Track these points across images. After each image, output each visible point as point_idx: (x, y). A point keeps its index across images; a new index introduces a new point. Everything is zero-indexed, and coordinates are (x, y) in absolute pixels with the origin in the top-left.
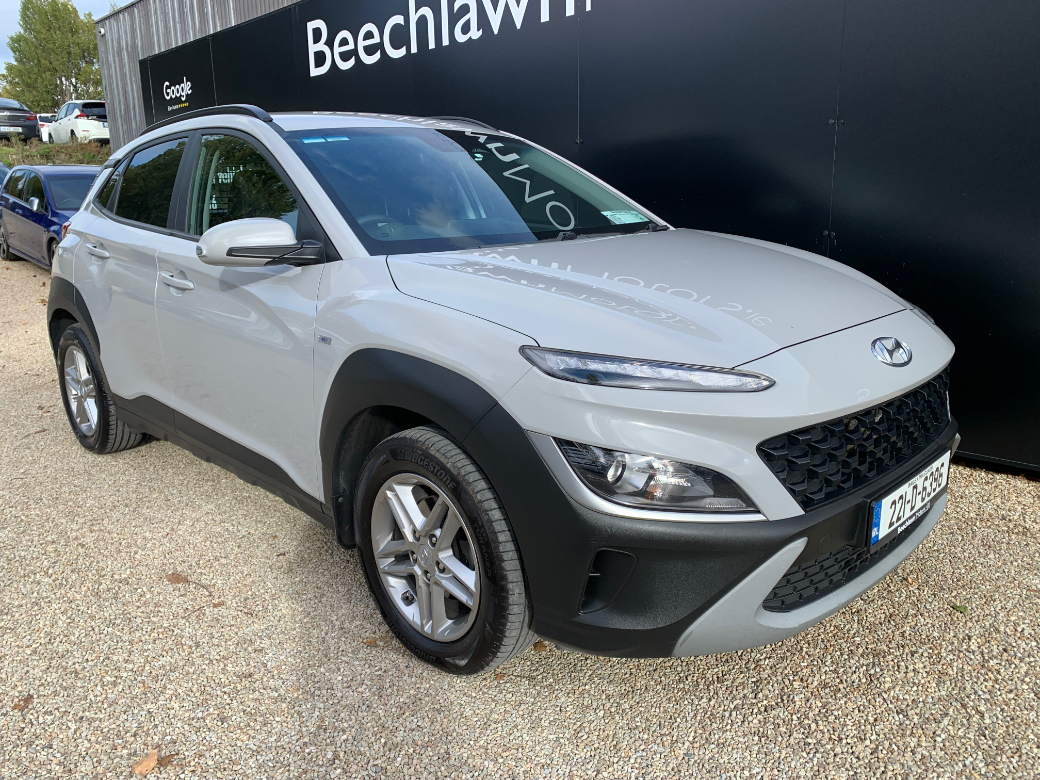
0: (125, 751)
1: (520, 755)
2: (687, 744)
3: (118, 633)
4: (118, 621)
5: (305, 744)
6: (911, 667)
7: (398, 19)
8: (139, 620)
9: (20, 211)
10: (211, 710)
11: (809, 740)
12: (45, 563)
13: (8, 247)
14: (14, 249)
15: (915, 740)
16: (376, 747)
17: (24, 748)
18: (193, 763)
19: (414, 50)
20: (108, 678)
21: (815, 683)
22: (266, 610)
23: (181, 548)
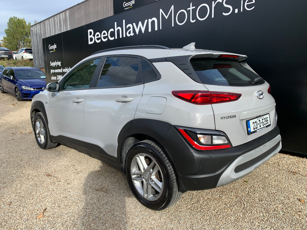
0: (35, 214)
1: (131, 214)
2: (172, 212)
3: (33, 188)
4: (34, 185)
5: (79, 212)
6: (230, 195)
7: (112, 30)
8: (39, 185)
9: (7, 79)
10: (56, 205)
11: (202, 210)
12: (15, 172)
13: (3, 89)
14: (5, 90)
15: (227, 210)
16: (96, 212)
17: (10, 213)
18: (51, 216)
19: (116, 38)
20: (31, 198)
21: (206, 198)
22: (71, 183)
23: (50, 168)
